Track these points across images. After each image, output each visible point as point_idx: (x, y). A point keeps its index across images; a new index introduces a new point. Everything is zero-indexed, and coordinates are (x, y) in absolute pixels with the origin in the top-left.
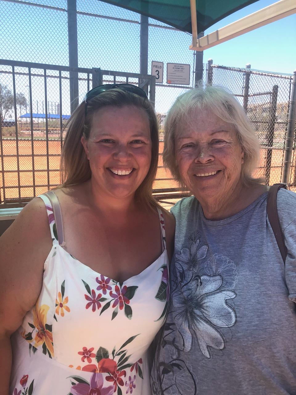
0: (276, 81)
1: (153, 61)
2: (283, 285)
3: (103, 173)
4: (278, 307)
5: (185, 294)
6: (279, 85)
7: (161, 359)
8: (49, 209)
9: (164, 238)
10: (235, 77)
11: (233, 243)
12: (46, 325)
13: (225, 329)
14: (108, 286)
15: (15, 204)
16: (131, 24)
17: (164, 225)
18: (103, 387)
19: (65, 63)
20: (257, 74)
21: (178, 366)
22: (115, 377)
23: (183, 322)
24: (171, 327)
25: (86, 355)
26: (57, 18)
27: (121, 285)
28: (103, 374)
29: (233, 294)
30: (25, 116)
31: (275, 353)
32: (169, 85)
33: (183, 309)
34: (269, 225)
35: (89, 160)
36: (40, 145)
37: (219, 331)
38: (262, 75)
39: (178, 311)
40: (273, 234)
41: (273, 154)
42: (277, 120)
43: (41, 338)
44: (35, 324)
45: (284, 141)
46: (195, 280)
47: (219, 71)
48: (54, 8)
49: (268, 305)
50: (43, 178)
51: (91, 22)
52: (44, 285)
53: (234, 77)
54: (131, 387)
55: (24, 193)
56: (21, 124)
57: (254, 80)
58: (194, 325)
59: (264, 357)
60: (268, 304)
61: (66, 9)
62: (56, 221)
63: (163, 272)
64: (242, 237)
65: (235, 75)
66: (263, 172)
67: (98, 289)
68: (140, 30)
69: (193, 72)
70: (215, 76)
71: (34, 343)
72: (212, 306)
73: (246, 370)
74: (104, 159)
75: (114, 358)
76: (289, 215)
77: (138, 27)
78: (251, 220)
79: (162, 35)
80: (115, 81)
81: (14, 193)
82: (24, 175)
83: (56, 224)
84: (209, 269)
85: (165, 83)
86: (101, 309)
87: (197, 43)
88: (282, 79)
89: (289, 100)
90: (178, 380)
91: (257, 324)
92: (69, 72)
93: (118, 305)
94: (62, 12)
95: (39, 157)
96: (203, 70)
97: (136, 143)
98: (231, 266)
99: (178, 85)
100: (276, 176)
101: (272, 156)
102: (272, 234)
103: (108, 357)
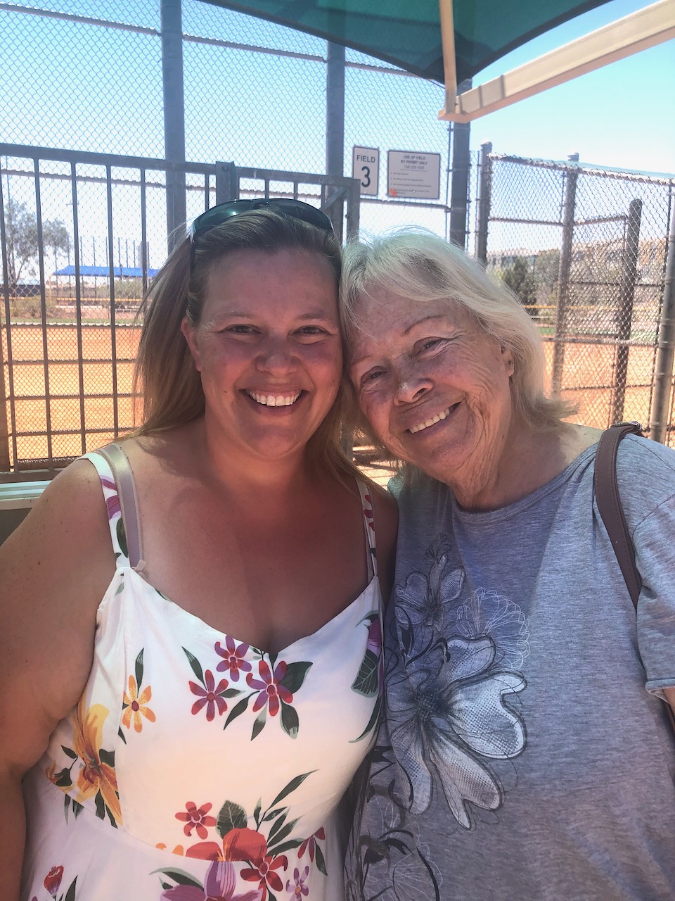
0: (638, 191)
1: (355, 147)
2: (634, 660)
3: (233, 403)
4: (621, 709)
5: (413, 679)
6: (644, 199)
7: (364, 829)
8: (109, 485)
9: (372, 551)
10: (543, 181)
11: (519, 564)
12: (102, 751)
13: (502, 762)
14: (242, 661)
15: (40, 473)
16: (307, 62)
17: (372, 520)
18: (235, 893)
19: (156, 151)
20: (593, 174)
21: (400, 845)
22: (261, 870)
23: (413, 744)
24: (385, 755)
25: (194, 821)
26: (138, 50)
27: (273, 659)
28: (234, 863)
29: (518, 681)
30: (64, 273)
31: (618, 817)
32: (392, 199)
33: (410, 714)
34: (600, 520)
35: (200, 373)
36: (100, 338)
37: (488, 766)
38: (605, 175)
39: (399, 719)
40: (609, 543)
41: (632, 356)
42: (639, 279)
43: (92, 782)
44: (77, 748)
45: (656, 327)
46: (437, 648)
47: (506, 168)
48: (130, 28)
49: (600, 706)
50: (104, 412)
51: (215, 58)
52: (96, 660)
53: (541, 180)
54: (297, 892)
55: (62, 446)
56: (57, 290)
57: (587, 188)
58: (433, 751)
59: (593, 825)
60: (599, 703)
61: (159, 30)
62: (123, 512)
63: (369, 628)
64: (539, 550)
65: (543, 176)
66: (607, 398)
67: (221, 668)
68: (325, 75)
69: (448, 171)
70: (497, 178)
71: (75, 792)
72: (471, 709)
73: (551, 856)
74: (236, 369)
75: (258, 826)
76: (643, 498)
77: (322, 70)
78: (559, 511)
79: (377, 88)
80: (267, 191)
81: (39, 447)
82: (62, 405)
83: (124, 519)
84: (466, 624)
85: (382, 195)
86: (226, 714)
87: (456, 104)
88: (651, 186)
89: (668, 234)
90: (399, 877)
91: (574, 750)
92: (164, 172)
93: (267, 706)
94: (149, 37)
95: (96, 366)
96: (471, 165)
97: (308, 333)
98: (514, 617)
99: (413, 201)
100: (638, 407)
101: (629, 362)
102: (606, 540)
103: (245, 824)
